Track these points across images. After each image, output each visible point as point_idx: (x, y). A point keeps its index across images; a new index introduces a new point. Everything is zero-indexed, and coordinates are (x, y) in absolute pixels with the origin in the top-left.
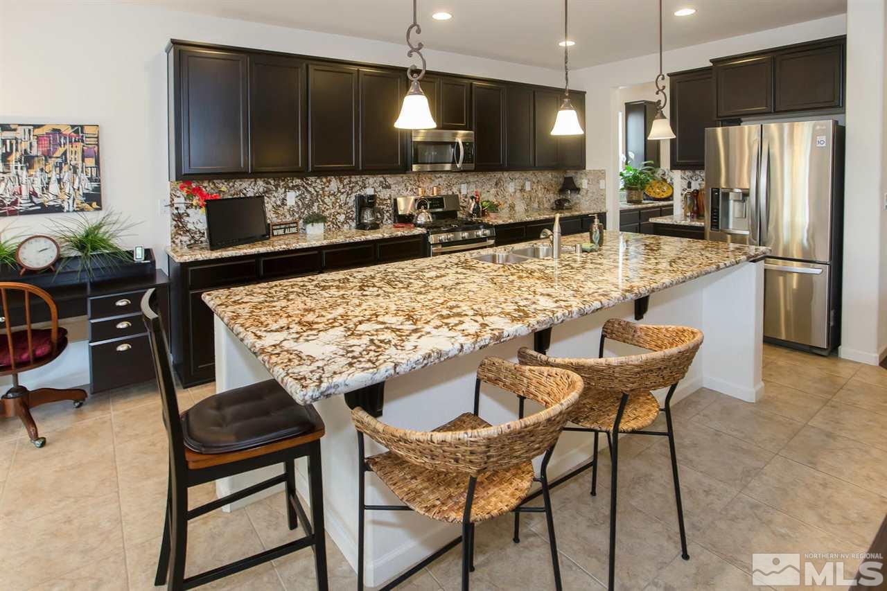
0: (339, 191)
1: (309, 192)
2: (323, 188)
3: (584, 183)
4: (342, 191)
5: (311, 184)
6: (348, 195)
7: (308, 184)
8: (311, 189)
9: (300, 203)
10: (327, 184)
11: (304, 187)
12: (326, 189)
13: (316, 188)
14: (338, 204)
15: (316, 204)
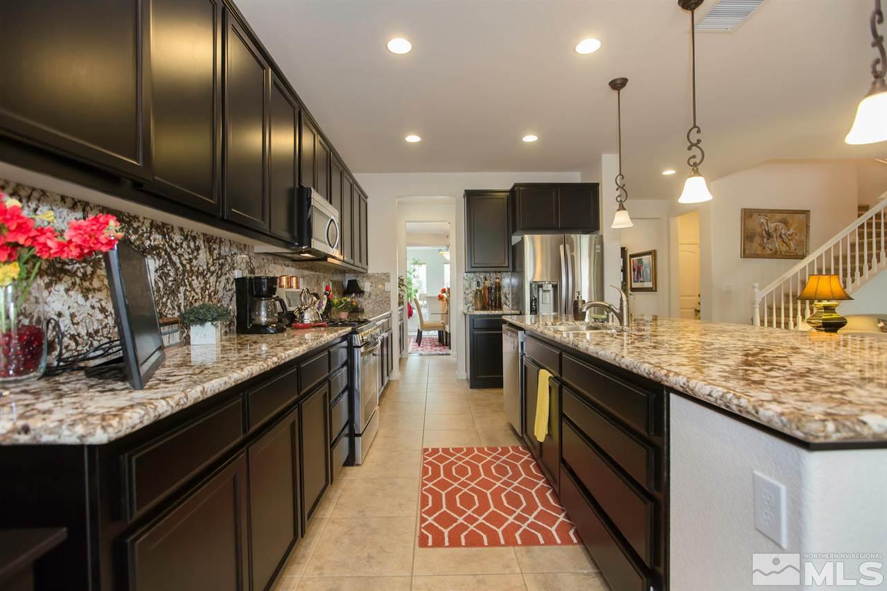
0: (208, 270)
1: (173, 264)
2: (190, 261)
3: (366, 286)
4: (212, 269)
5: (176, 249)
6: (218, 278)
7: (171, 246)
8: (175, 258)
9: (161, 285)
10: (195, 254)
11: (166, 251)
12: (195, 263)
13: (182, 258)
14: (207, 293)
15: (182, 289)
